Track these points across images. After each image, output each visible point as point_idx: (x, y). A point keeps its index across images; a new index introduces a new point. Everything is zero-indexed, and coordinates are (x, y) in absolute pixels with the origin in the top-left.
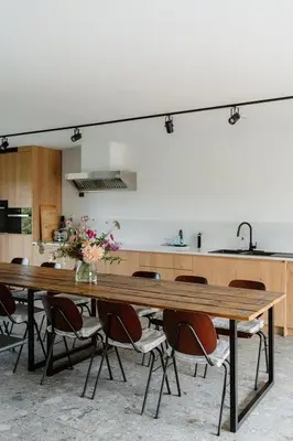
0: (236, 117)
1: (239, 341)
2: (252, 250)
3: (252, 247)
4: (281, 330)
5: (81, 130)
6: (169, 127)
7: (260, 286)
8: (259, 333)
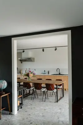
0: (56, 49)
1: (58, 89)
2: (60, 74)
3: (60, 73)
4: (65, 89)
5: (25, 50)
6: (43, 50)
7: (61, 80)
8: (61, 88)
